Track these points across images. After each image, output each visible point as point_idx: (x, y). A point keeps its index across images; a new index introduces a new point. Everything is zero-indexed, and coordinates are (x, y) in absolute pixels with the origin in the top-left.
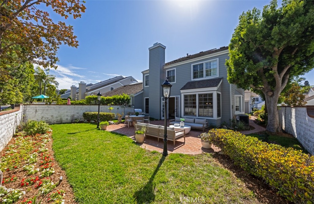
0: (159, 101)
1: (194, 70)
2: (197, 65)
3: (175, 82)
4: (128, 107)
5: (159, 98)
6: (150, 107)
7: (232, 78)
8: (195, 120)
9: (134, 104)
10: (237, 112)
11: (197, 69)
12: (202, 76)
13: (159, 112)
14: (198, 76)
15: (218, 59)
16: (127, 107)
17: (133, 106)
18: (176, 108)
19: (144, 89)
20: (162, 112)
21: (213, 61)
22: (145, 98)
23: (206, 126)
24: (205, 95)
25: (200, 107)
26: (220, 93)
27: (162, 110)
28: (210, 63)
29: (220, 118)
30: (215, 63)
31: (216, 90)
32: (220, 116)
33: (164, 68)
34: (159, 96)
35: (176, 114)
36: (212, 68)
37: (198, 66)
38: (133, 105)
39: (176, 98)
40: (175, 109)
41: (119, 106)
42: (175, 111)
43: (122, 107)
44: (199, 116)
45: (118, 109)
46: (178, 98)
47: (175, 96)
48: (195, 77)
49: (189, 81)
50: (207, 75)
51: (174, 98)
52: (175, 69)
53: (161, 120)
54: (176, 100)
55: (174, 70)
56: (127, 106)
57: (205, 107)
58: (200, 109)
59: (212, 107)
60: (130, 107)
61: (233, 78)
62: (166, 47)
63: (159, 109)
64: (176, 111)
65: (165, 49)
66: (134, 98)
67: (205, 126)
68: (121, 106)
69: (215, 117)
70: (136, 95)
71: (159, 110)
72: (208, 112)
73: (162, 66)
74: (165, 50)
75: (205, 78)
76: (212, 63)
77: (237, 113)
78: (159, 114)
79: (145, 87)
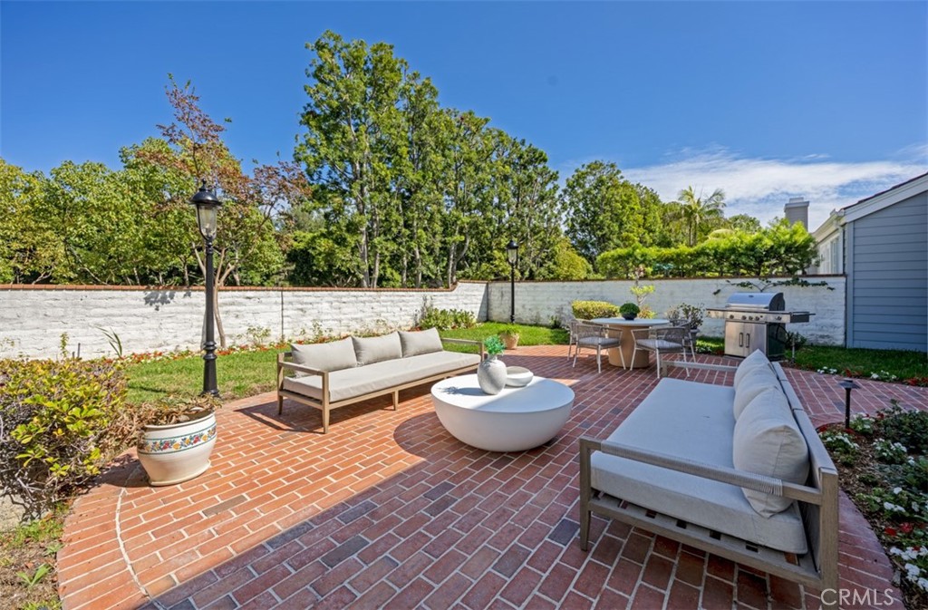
4: (788, 283)
9: (848, 268)
16: (775, 285)
41: (723, 281)
43: (743, 285)
45: (717, 292)
56: (783, 281)
66: (847, 233)
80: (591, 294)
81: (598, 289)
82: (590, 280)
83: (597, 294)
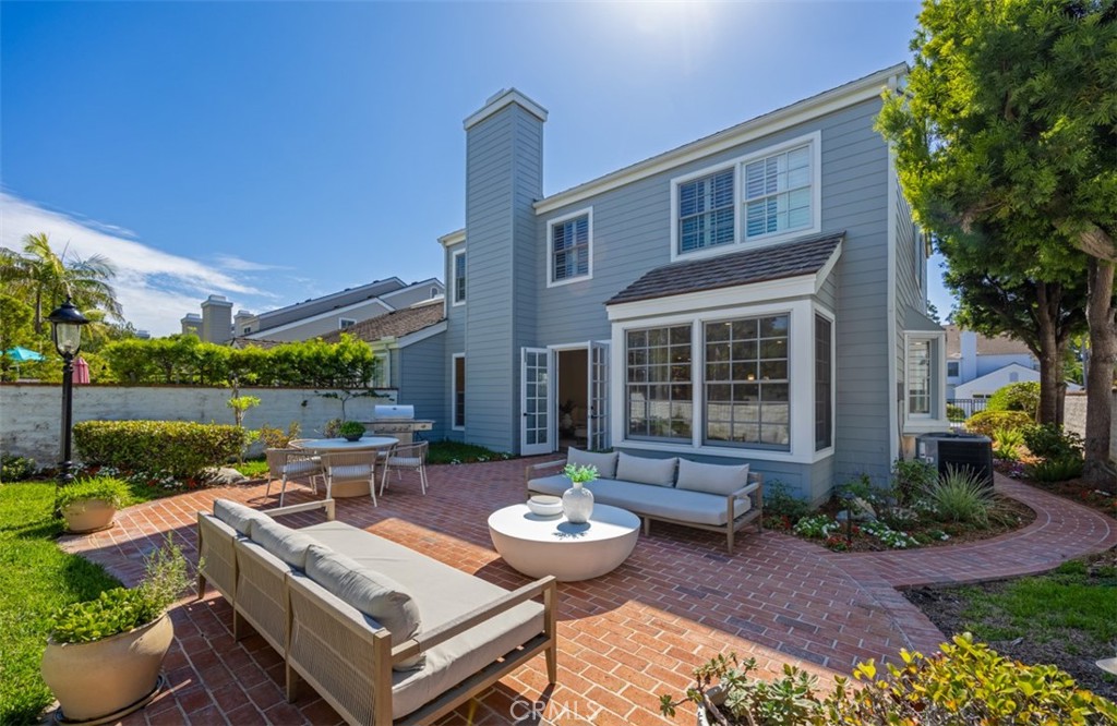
0: (510, 365)
1: (684, 208)
2: (700, 182)
3: (590, 276)
4: (364, 395)
5: (510, 351)
6: (467, 397)
7: (947, 181)
8: (677, 469)
9: (397, 384)
10: (914, 419)
11: (701, 201)
12: (726, 235)
13: (510, 420)
14: (707, 238)
15: (817, 135)
16: (355, 396)
17: (389, 392)
18: (595, 402)
19: (452, 317)
20: (524, 420)
21: (792, 151)
22: (455, 355)
23: (749, 507)
24: (746, 327)
25: (715, 394)
26: (830, 315)
27: (524, 409)
28: (771, 161)
29: (828, 452)
30: (798, 159)
31: (812, 291)
32: (829, 444)
33: (538, 212)
34: (510, 343)
35: (594, 430)
36: (781, 186)
37: (707, 188)
38: (392, 388)
39: (595, 351)
40: (590, 404)
41: (310, 392)
42: (590, 413)
43: (327, 396)
44: (708, 439)
45: (304, 404)
46: (602, 350)
47: (587, 345)
48: (687, 244)
49: (659, 263)
50: (753, 229)
51: (586, 351)
52: (589, 210)
53: (518, 456)
54: (595, 360)
55: (586, 216)
56: (359, 392)
57: (745, 393)
58: (713, 408)
59: (781, 394)
60: (375, 395)
61: (960, 182)
62: (547, 112)
63: (510, 404)
64: (594, 418)
65: (543, 121)
66: (397, 356)
67: (742, 505)
68: (324, 392)
69: (803, 448)
70: (407, 344)
71: (510, 412)
72: (760, 423)
73: (529, 202)
74: (545, 124)
75: (741, 244)
76: (781, 166)
77: (918, 423)
78: (510, 427)
79: (454, 304)
80: (102, 409)
81: (119, 400)
82: (99, 385)
83: (114, 408)
